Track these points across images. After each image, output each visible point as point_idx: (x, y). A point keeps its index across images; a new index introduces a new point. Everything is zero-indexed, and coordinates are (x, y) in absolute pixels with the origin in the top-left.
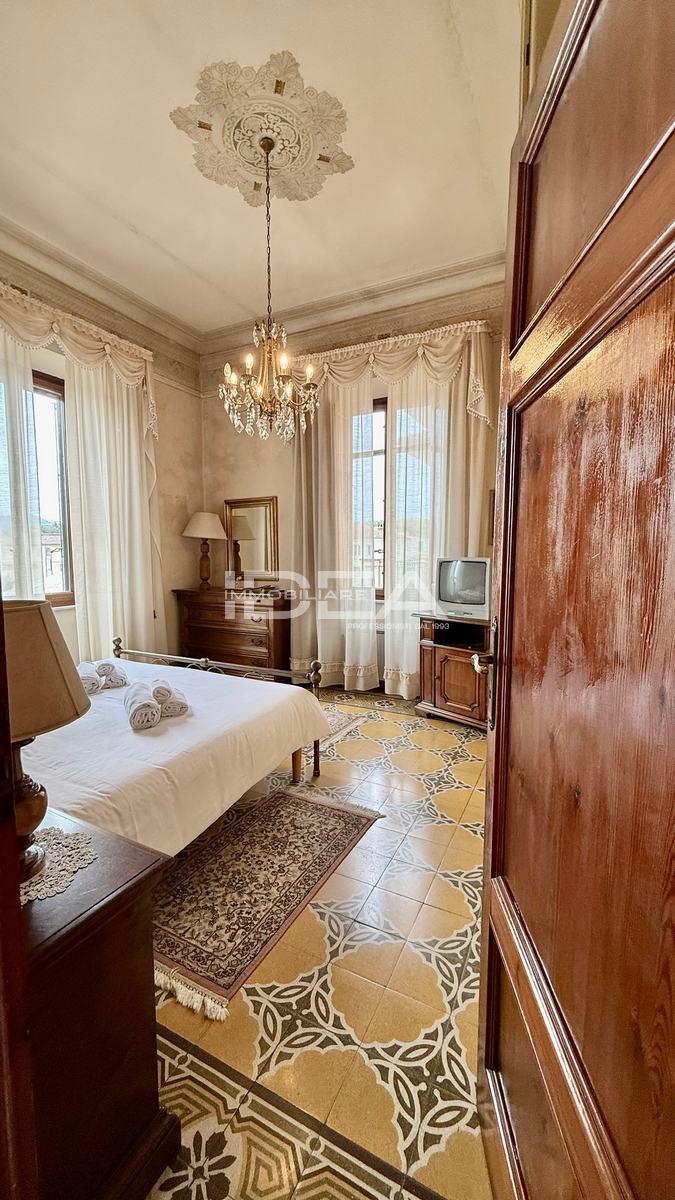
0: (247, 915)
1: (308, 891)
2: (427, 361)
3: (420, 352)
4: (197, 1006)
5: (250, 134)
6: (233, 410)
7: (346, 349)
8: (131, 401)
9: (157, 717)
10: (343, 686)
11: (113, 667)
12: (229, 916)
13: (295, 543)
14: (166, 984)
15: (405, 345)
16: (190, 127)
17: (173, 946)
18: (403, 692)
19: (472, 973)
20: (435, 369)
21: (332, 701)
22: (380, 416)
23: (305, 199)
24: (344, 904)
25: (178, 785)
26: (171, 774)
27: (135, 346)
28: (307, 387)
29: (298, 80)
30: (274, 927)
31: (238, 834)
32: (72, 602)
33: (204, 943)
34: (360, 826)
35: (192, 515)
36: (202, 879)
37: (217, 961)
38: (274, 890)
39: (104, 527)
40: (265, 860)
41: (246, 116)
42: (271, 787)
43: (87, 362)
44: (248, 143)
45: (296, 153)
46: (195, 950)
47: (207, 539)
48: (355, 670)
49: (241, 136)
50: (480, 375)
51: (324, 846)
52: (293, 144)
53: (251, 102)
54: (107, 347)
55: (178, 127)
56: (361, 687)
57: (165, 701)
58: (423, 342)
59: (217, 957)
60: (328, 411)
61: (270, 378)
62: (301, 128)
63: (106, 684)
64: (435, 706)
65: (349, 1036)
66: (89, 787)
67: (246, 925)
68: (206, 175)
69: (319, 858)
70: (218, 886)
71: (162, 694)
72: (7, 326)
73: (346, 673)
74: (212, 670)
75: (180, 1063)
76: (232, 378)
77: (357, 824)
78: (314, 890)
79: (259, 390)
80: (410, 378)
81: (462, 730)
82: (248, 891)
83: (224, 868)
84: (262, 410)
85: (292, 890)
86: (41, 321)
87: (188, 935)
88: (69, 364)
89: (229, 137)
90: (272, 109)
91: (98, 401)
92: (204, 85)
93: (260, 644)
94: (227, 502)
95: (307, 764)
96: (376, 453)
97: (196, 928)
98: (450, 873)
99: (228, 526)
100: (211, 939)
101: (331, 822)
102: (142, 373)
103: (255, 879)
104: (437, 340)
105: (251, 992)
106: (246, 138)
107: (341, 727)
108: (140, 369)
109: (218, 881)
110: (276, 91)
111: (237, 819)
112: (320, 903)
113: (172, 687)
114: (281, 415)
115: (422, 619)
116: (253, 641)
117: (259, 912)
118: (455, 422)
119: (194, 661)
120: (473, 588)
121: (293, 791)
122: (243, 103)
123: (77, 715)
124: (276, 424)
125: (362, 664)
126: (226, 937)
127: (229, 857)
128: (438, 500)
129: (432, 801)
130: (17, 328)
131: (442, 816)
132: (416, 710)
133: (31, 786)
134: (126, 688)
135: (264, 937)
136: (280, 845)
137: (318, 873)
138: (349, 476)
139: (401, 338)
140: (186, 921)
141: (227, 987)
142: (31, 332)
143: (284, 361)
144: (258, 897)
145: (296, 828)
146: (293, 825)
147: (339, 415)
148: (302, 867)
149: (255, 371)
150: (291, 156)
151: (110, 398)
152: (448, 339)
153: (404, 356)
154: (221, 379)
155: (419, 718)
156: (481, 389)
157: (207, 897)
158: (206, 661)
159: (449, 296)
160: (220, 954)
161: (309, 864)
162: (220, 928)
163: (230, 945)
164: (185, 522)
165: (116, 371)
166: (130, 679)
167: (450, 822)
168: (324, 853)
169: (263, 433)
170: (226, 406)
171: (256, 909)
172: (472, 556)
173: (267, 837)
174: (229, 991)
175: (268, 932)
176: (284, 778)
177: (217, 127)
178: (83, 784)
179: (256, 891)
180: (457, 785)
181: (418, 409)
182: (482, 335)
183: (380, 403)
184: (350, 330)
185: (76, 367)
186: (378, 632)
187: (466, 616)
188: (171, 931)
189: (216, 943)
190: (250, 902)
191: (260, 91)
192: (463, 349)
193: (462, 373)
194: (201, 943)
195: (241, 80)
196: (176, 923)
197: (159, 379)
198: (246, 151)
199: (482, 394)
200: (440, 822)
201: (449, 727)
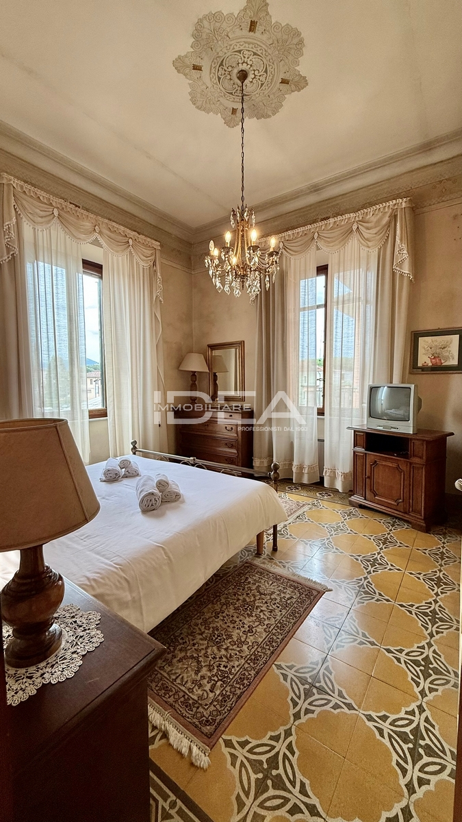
0: (223, 669)
1: (272, 653)
2: (361, 234)
3: (355, 227)
4: (185, 751)
5: (230, 69)
6: (216, 275)
7: (297, 231)
8: (145, 275)
9: (159, 502)
10: (292, 479)
11: (130, 462)
12: (210, 668)
13: (257, 376)
14: (161, 724)
15: (343, 223)
16: (187, 71)
17: (167, 690)
18: (339, 486)
19: (424, 756)
20: (367, 240)
21: (284, 491)
22: (322, 279)
23: (269, 116)
24: (302, 668)
25: (173, 560)
26: (167, 551)
27: (149, 239)
28: (271, 255)
29: (268, 17)
30: (246, 683)
31: (217, 596)
32: (106, 415)
33: (191, 690)
34: (312, 597)
35: (185, 356)
36: (190, 632)
37: (201, 710)
38: (245, 647)
39: (127, 364)
40: (237, 620)
41: (227, 55)
42: (241, 558)
43: (117, 252)
44: (228, 77)
45: (264, 80)
46: (184, 696)
47: (195, 372)
48: (301, 468)
49: (223, 72)
50: (405, 241)
51: (284, 612)
52: (262, 73)
53: (232, 42)
54: (130, 241)
55: (179, 71)
56: (305, 481)
57: (164, 490)
58: (357, 219)
59: (201, 705)
60: (283, 276)
61: (243, 248)
62: (268, 58)
63: (125, 474)
64: (365, 499)
65: (314, 806)
66: (107, 559)
67: (224, 677)
68: (197, 107)
69: (280, 623)
70: (201, 639)
71: (162, 485)
72: (66, 229)
73: (294, 470)
74: (198, 467)
75: (171, 808)
76: (215, 252)
77: (309, 595)
78: (276, 653)
79: (234, 260)
80: (346, 247)
81: (389, 519)
82: (225, 647)
83: (206, 623)
84: (236, 275)
85: (259, 650)
86: (88, 225)
87: (178, 681)
88: (105, 254)
89: (214, 74)
90: (247, 45)
91: (124, 277)
92: (197, 35)
93: (232, 447)
94: (209, 346)
95: (268, 541)
96: (318, 307)
97: (185, 675)
98: (392, 649)
99: (210, 362)
100: (197, 687)
101: (288, 592)
102: (153, 257)
103: (230, 636)
104: (368, 217)
105: (229, 744)
106: (227, 73)
107: (292, 511)
108: (152, 254)
109: (201, 634)
110: (250, 30)
111: (216, 582)
112: (283, 665)
113: (170, 479)
114: (251, 276)
115: (355, 431)
116: (226, 444)
117: (233, 667)
118: (383, 279)
119: (186, 459)
120: (397, 408)
121: (257, 562)
122: (226, 45)
123: (86, 521)
124: (247, 284)
125: (307, 463)
126: (208, 687)
127: (209, 615)
128: (368, 340)
129: (370, 580)
130: (72, 229)
131: (380, 594)
132: (350, 501)
133: (50, 577)
134: (138, 478)
135: (238, 692)
136: (249, 608)
137: (280, 637)
138: (297, 323)
139: (340, 218)
140: (177, 668)
141: (209, 736)
142: (81, 233)
143: (254, 235)
144: (233, 653)
145: (261, 594)
146: (259, 592)
147: (290, 280)
148: (267, 630)
149: (232, 244)
150: (260, 83)
151: (131, 276)
152: (377, 215)
153: (342, 231)
154: (208, 253)
155: (352, 508)
156: (405, 252)
157: (194, 648)
158: (194, 460)
159: (378, 183)
160: (203, 702)
161: (272, 627)
162: (203, 677)
163: (211, 695)
164: (180, 361)
165: (136, 257)
166: (141, 470)
167: (388, 600)
168: (284, 619)
169: (237, 292)
170: (211, 272)
171: (232, 663)
172: (396, 382)
173: (238, 600)
174: (211, 740)
175: (242, 687)
176: (251, 551)
177: (206, 70)
178: (103, 556)
179: (231, 647)
180: (389, 567)
181: (352, 271)
182: (407, 211)
183: (322, 270)
184: (300, 217)
185: (110, 255)
186: (319, 440)
187: (393, 430)
188: (166, 675)
189: (200, 692)
190: (226, 657)
191: (238, 33)
192: (390, 222)
193: (389, 241)
194: (189, 689)
195: (224, 25)
196: (170, 668)
197: (164, 261)
198: (227, 84)
199: (406, 256)
200: (378, 600)
201: (378, 517)
